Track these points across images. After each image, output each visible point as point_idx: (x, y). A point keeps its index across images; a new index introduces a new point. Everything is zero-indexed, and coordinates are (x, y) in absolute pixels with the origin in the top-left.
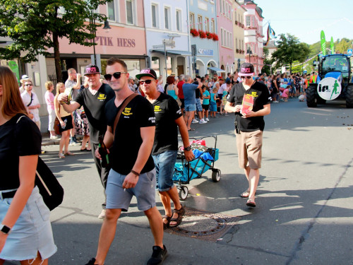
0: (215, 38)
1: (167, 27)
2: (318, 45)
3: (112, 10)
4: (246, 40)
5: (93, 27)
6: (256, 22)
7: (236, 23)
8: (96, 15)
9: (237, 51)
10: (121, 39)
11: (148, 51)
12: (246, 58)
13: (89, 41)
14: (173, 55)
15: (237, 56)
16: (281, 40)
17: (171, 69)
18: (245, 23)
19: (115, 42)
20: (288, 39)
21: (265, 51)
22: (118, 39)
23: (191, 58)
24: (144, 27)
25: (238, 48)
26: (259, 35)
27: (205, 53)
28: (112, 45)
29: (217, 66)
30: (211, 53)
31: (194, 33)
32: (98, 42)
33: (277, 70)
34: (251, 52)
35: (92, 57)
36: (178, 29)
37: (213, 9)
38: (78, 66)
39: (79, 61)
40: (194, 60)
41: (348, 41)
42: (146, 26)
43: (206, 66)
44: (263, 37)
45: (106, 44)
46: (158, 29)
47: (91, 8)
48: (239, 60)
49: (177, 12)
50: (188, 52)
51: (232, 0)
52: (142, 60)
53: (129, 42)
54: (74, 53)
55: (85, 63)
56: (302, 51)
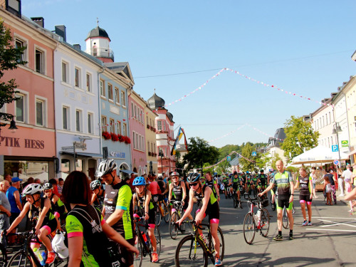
0: (127, 141)
1: (78, 129)
2: (228, 148)
3: (21, 111)
4: (158, 144)
6: (167, 126)
7: (148, 127)
9: (150, 154)
10: (29, 140)
11: (58, 154)
12: (159, 161)
14: (83, 157)
15: (149, 159)
16: (191, 144)
18: (156, 127)
19: (22, 143)
20: (198, 143)
21: (177, 154)
22: (26, 140)
24: (55, 129)
25: (151, 151)
26: (170, 139)
27: (118, 156)
28: (18, 146)
29: (129, 169)
30: (123, 155)
31: (106, 136)
32: (3, 142)
34: (163, 155)
36: (90, 131)
37: (125, 113)
41: (252, 145)
42: (57, 127)
44: (174, 140)
45: (11, 145)
46: (69, 131)
48: (151, 163)
49: (89, 116)
50: (100, 155)
51: (143, 105)
52: (51, 163)
53: (37, 144)
56: (212, 154)
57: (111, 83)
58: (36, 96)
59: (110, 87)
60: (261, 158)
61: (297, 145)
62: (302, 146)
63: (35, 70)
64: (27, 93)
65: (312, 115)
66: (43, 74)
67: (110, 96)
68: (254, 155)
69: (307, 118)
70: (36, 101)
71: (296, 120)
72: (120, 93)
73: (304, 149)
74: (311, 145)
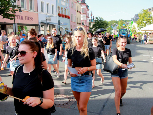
0: (69, 18)
1: (48, 12)
2: (112, 22)
3: (23, 3)
4: (82, 19)
5: (14, 11)
6: (86, 11)
7: (78, 11)
8: (15, 6)
11: (39, 23)
13: (12, 18)
14: (50, 24)
15: (78, 26)
16: (96, 20)
17: (49, 30)
18: (81, 12)
19: (24, 18)
20: (99, 19)
21: (90, 24)
22: (26, 17)
23: (58, 26)
24: (38, 12)
25: (78, 22)
26: (87, 17)
27: (64, 24)
29: (69, 30)
30: (67, 24)
31: (59, 15)
32: (16, 18)
34: (84, 24)
35: (14, 24)
36: (53, 13)
37: (68, 5)
38: (7, 29)
39: (7, 26)
40: (59, 27)
41: (123, 21)
43: (64, 30)
44: (89, 17)
45: (20, 19)
46: (44, 13)
47: (13, 2)
49: (52, 6)
50: (57, 23)
52: (36, 26)
53: (31, 18)
54: (5, 22)
55: (10, 27)
56: (105, 24)
60: (127, 27)
61: (144, 23)
62: (146, 23)
68: (124, 25)
69: (150, 9)
71: (145, 11)
73: (147, 24)
74: (150, 23)
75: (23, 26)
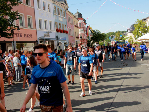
0: (66, 32)
1: (46, 28)
2: (109, 34)
4: (80, 33)
5: (12, 30)
6: (83, 25)
7: (75, 26)
8: (12, 25)
9: (76, 37)
10: (26, 34)
11: (38, 39)
12: (80, 40)
14: (49, 40)
15: (76, 40)
16: (94, 32)
18: (79, 26)
19: (23, 35)
20: (96, 32)
22: (24, 34)
24: (36, 29)
26: (85, 30)
28: (22, 37)
29: (68, 44)
30: (65, 39)
31: (57, 31)
32: (15, 36)
33: (93, 45)
34: (82, 38)
35: (12, 42)
36: (51, 29)
37: (65, 20)
38: (7, 47)
39: (7, 44)
40: (58, 42)
41: (120, 32)
42: (37, 28)
43: (63, 44)
45: (19, 37)
46: (42, 29)
47: (11, 22)
48: (77, 41)
49: (50, 22)
50: (55, 39)
51: (73, 17)
52: (35, 43)
53: (29, 35)
54: (4, 41)
55: (10, 45)
56: (102, 36)
57: (59, 8)
58: (27, 15)
59: (58, 10)
60: (124, 38)
61: (140, 32)
62: (142, 32)
63: (26, 4)
64: (24, 14)
65: (147, 18)
66: (29, 5)
67: (59, 14)
68: (121, 36)
69: (145, 20)
70: (27, 17)
71: (139, 21)
72: (63, 12)
73: (143, 34)
74: (146, 32)
75: (23, 43)
